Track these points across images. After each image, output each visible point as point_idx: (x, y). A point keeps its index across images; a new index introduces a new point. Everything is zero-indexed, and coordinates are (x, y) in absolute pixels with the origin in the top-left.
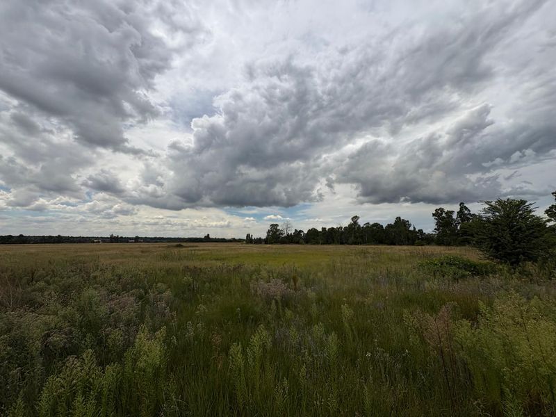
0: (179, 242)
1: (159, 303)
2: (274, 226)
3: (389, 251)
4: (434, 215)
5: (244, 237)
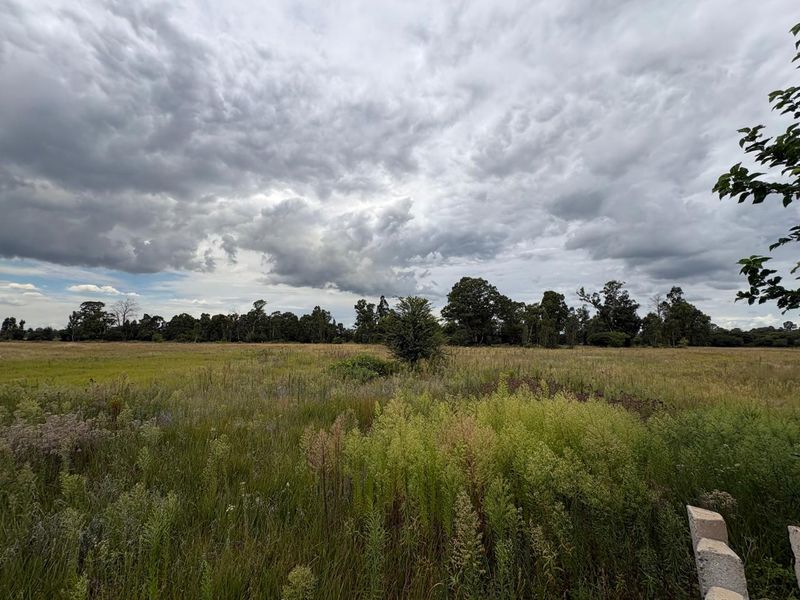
2: (93, 306)
3: (300, 351)
4: (356, 307)
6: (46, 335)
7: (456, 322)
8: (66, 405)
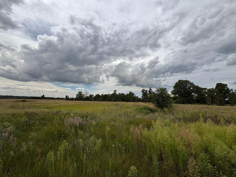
0: (24, 99)
1: (3, 134)
2: (80, 93)
3: (126, 104)
4: (142, 91)
5: (65, 97)
6: (72, 99)
7: (177, 95)
8: (77, 115)
